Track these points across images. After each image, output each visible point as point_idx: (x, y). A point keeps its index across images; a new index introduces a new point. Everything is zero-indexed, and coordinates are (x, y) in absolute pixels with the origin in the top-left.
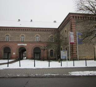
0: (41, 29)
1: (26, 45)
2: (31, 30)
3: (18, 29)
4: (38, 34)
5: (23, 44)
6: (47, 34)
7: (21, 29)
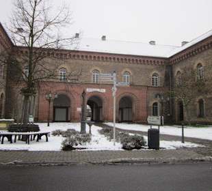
0: (131, 58)
1: (104, 91)
2: (114, 58)
3: (87, 57)
4: (128, 68)
5: (98, 90)
6: (146, 69)
7: (92, 56)
